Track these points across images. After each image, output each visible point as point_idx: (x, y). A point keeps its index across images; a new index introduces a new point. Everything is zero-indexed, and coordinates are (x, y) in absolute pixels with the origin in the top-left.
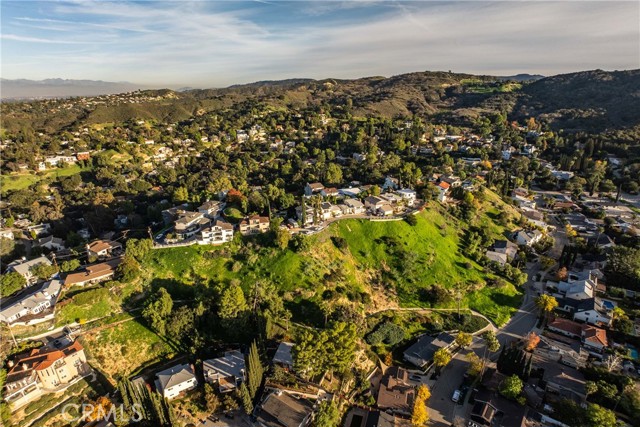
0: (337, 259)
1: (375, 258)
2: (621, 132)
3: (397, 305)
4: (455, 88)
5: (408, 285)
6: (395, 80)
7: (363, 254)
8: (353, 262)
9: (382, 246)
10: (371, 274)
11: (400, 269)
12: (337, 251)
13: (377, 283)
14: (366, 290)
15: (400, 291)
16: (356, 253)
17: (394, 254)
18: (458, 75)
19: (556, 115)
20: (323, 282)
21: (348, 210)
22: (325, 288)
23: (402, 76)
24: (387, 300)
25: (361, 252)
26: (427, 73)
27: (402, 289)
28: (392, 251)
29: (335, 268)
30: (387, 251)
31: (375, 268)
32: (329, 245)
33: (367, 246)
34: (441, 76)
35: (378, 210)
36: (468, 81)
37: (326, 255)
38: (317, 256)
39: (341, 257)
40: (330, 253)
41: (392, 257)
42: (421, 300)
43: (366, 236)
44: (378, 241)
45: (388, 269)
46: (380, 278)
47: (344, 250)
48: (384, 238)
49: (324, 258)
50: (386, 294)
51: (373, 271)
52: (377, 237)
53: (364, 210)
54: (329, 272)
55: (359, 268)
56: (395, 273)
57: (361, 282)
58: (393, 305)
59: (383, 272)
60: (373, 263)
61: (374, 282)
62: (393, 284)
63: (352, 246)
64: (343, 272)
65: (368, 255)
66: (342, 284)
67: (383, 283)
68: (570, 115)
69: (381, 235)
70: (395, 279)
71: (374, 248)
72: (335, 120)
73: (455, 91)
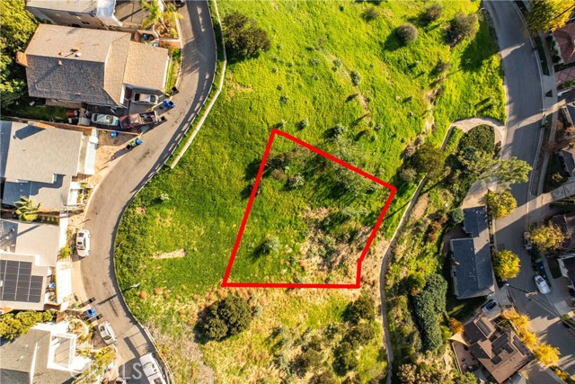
3: (383, 242)
9: (268, 187)
13: (332, 252)
15: (371, 220)
17: (306, 177)
27: (371, 214)
41: (308, 187)
45: (324, 210)
46: (327, 238)
62: (353, 225)
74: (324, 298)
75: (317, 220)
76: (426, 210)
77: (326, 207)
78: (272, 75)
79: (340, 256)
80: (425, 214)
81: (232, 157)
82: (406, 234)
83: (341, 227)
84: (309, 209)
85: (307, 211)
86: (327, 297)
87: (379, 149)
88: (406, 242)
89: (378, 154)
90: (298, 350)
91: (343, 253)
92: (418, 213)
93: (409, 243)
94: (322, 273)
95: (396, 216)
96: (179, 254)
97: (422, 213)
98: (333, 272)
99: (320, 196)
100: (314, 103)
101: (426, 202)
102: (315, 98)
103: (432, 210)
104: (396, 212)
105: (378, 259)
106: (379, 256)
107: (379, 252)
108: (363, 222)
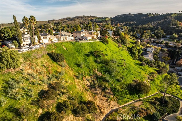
0: (56, 72)
1: (88, 67)
2: (144, 26)
3: (116, 103)
4: (93, 19)
5: (118, 84)
6: (75, 18)
7: (79, 66)
8: (71, 73)
9: (91, 58)
10: (88, 80)
11: (109, 72)
12: (55, 64)
13: (95, 88)
14: (88, 97)
15: (114, 90)
16: (72, 65)
17: (101, 62)
18: (93, 17)
19: (124, 23)
20: (36, 103)
21: (62, 38)
22: (40, 111)
23: (77, 17)
24: (107, 101)
25: (76, 64)
26: (84, 16)
27: (115, 88)
28: (99, 61)
29: (53, 81)
30: (96, 61)
31: (90, 75)
32: (46, 60)
33: (80, 59)
34: (88, 17)
35: (82, 37)
36: (96, 18)
37: (44, 70)
38: (30, 71)
39: (59, 70)
40: (47, 68)
41: (100, 65)
42: (130, 94)
43: (78, 52)
44: (88, 55)
45: (100, 74)
46: (96, 82)
47: (61, 63)
48: (91, 53)
49: (40, 73)
50: (105, 96)
51: (89, 78)
52: (86, 53)
53: (73, 38)
54: (46, 87)
55: (77, 77)
56: (107, 76)
57: (82, 89)
58: (114, 105)
59: (97, 77)
60: (87, 71)
61: (92, 87)
62: (107, 85)
63: (69, 60)
64: (63, 84)
65: (83, 66)
66: (63, 98)
67: (100, 86)
68: (127, 23)
69: (88, 51)
70: (108, 81)
71: (85, 60)
72: (56, 26)
73: (93, 20)
75: (97, 74)
77: (102, 74)
79: (96, 92)
82: (127, 107)
83: (103, 82)
84: (97, 70)
85: (96, 70)
88: (126, 109)
91: (98, 92)
99: (102, 69)
101: (141, 103)
104: (126, 98)
105: (110, 107)
106: (111, 106)
107: (112, 104)
108: (111, 88)
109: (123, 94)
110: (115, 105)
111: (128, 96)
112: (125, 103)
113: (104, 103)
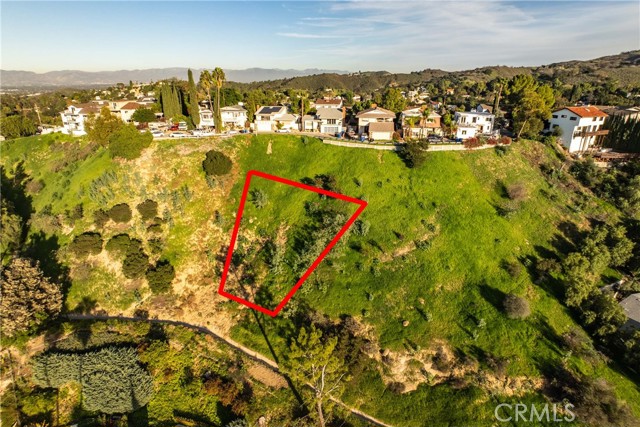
1: (277, 212)
3: (229, 324)
12: (200, 175)
13: (236, 264)
15: (263, 299)
24: (220, 304)
27: (270, 297)
30: (307, 205)
31: (262, 233)
41: (308, 220)
53: (342, 129)
58: (219, 323)
59: (267, 245)
62: (261, 276)
74: (194, 245)
76: (260, 382)
78: (397, 176)
80: (254, 380)
81: (333, 165)
82: (231, 353)
83: (262, 263)
84: (287, 229)
86: (194, 249)
87: (350, 279)
88: (220, 351)
89: (344, 282)
90: (160, 215)
92: (257, 372)
93: (216, 354)
94: (219, 249)
95: (261, 340)
96: (269, 151)
97: (256, 377)
98: (215, 263)
99: (298, 233)
100: (384, 207)
101: (274, 385)
102: (389, 207)
103: (258, 393)
104: (267, 339)
105: (208, 319)
106: (212, 320)
107: (218, 318)
108: (262, 288)
109: (275, 324)
110: (221, 327)
111: (279, 340)
112: (245, 344)
113: (210, 303)
